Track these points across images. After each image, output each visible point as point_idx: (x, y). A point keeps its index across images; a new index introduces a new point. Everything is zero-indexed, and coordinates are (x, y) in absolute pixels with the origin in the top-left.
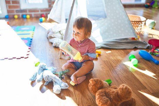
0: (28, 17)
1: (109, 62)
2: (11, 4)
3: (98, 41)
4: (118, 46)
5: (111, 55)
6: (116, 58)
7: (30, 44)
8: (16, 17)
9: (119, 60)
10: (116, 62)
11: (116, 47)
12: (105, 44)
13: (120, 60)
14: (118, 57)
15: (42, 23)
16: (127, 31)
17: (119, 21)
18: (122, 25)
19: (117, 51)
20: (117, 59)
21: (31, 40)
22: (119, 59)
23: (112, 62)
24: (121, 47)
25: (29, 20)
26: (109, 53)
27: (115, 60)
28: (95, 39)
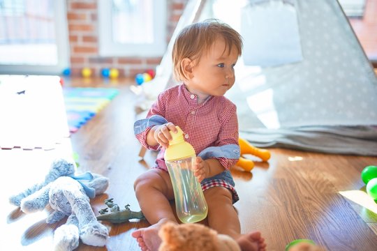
0: (114, 73)
1: (288, 184)
2: (80, 43)
3: (265, 124)
4: (330, 144)
5: (302, 167)
6: (318, 176)
7: (81, 123)
8: (87, 72)
9: (324, 182)
10: (313, 187)
11: (325, 146)
12: (289, 137)
13: (328, 183)
14: (325, 173)
15: (139, 87)
16: (364, 105)
17: (341, 74)
18: (349, 85)
19: (326, 159)
20: (319, 179)
21: (92, 115)
22: (327, 180)
23: (300, 185)
24: (342, 147)
25: (115, 83)
26: (297, 162)
27: (313, 182)
28: (258, 119)
